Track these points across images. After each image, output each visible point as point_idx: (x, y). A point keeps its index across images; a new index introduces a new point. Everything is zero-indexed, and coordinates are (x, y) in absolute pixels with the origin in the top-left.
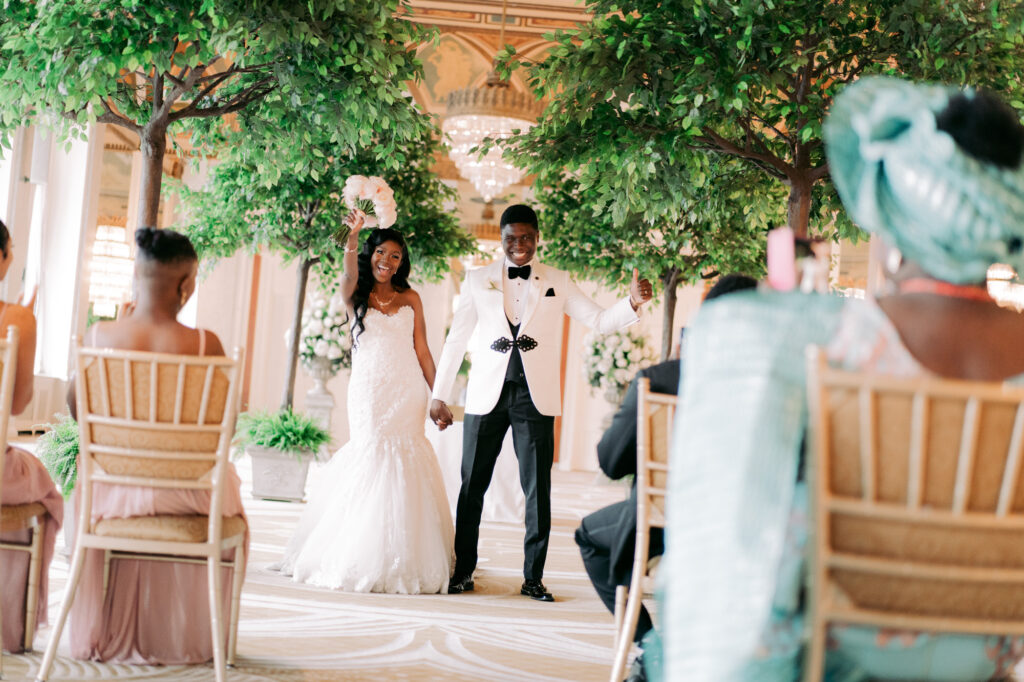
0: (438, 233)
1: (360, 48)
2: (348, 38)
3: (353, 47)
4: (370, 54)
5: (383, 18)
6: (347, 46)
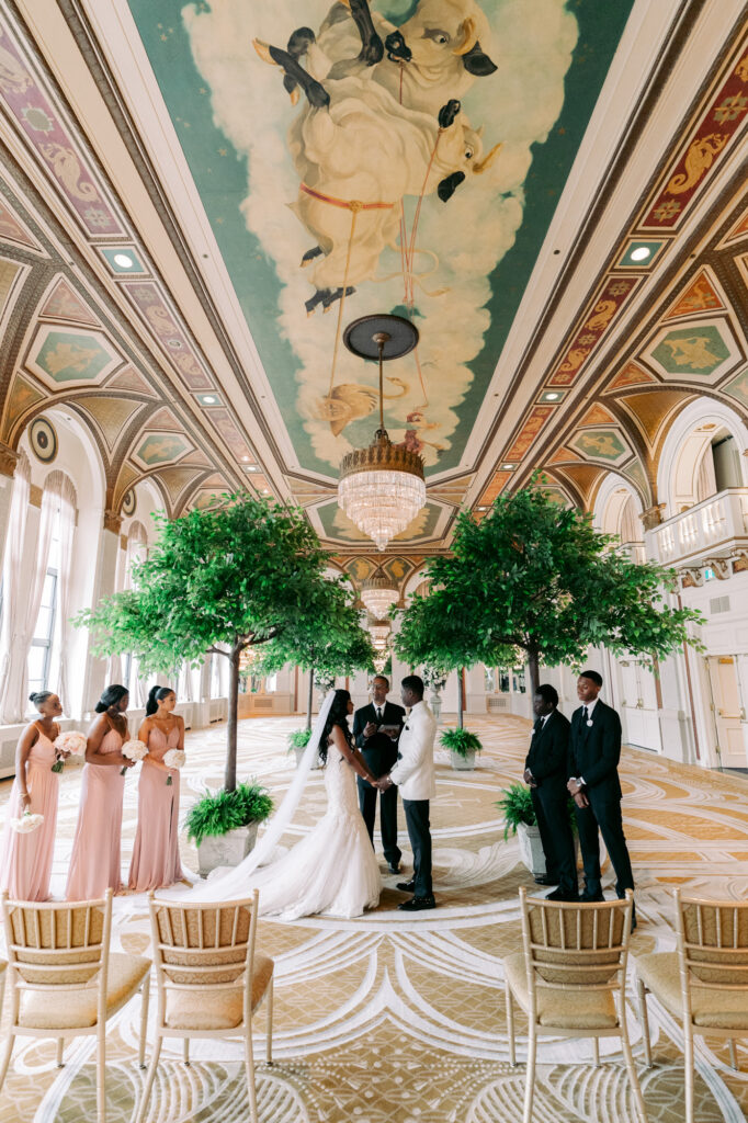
0: (365, 653)
1: (325, 617)
2: (319, 613)
3: (321, 617)
4: (330, 620)
5: (335, 603)
6: (318, 617)
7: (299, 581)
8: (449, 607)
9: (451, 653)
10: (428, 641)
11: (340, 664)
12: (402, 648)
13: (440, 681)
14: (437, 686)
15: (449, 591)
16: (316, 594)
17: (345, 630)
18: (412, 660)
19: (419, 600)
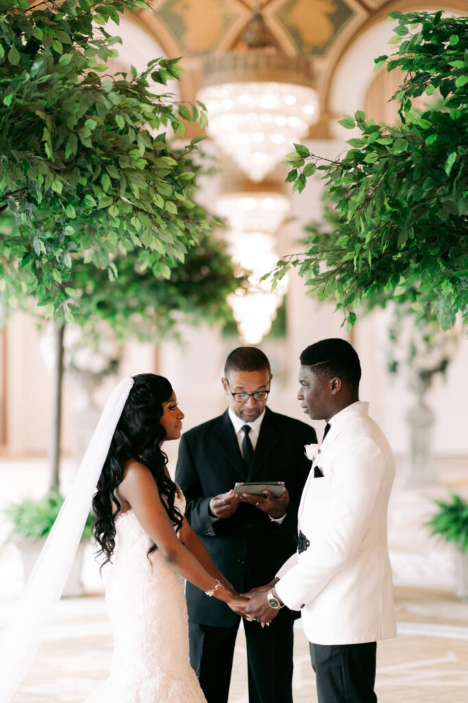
1: (115, 183)
2: (99, 173)
3: (107, 184)
4: (129, 190)
6: (98, 182)
7: (43, 86)
8: (452, 159)
9: (454, 281)
10: (394, 249)
11: (142, 307)
12: (324, 268)
13: (432, 361)
14: (426, 376)
15: (455, 113)
16: (92, 124)
17: (166, 217)
18: (350, 300)
19: (372, 138)
